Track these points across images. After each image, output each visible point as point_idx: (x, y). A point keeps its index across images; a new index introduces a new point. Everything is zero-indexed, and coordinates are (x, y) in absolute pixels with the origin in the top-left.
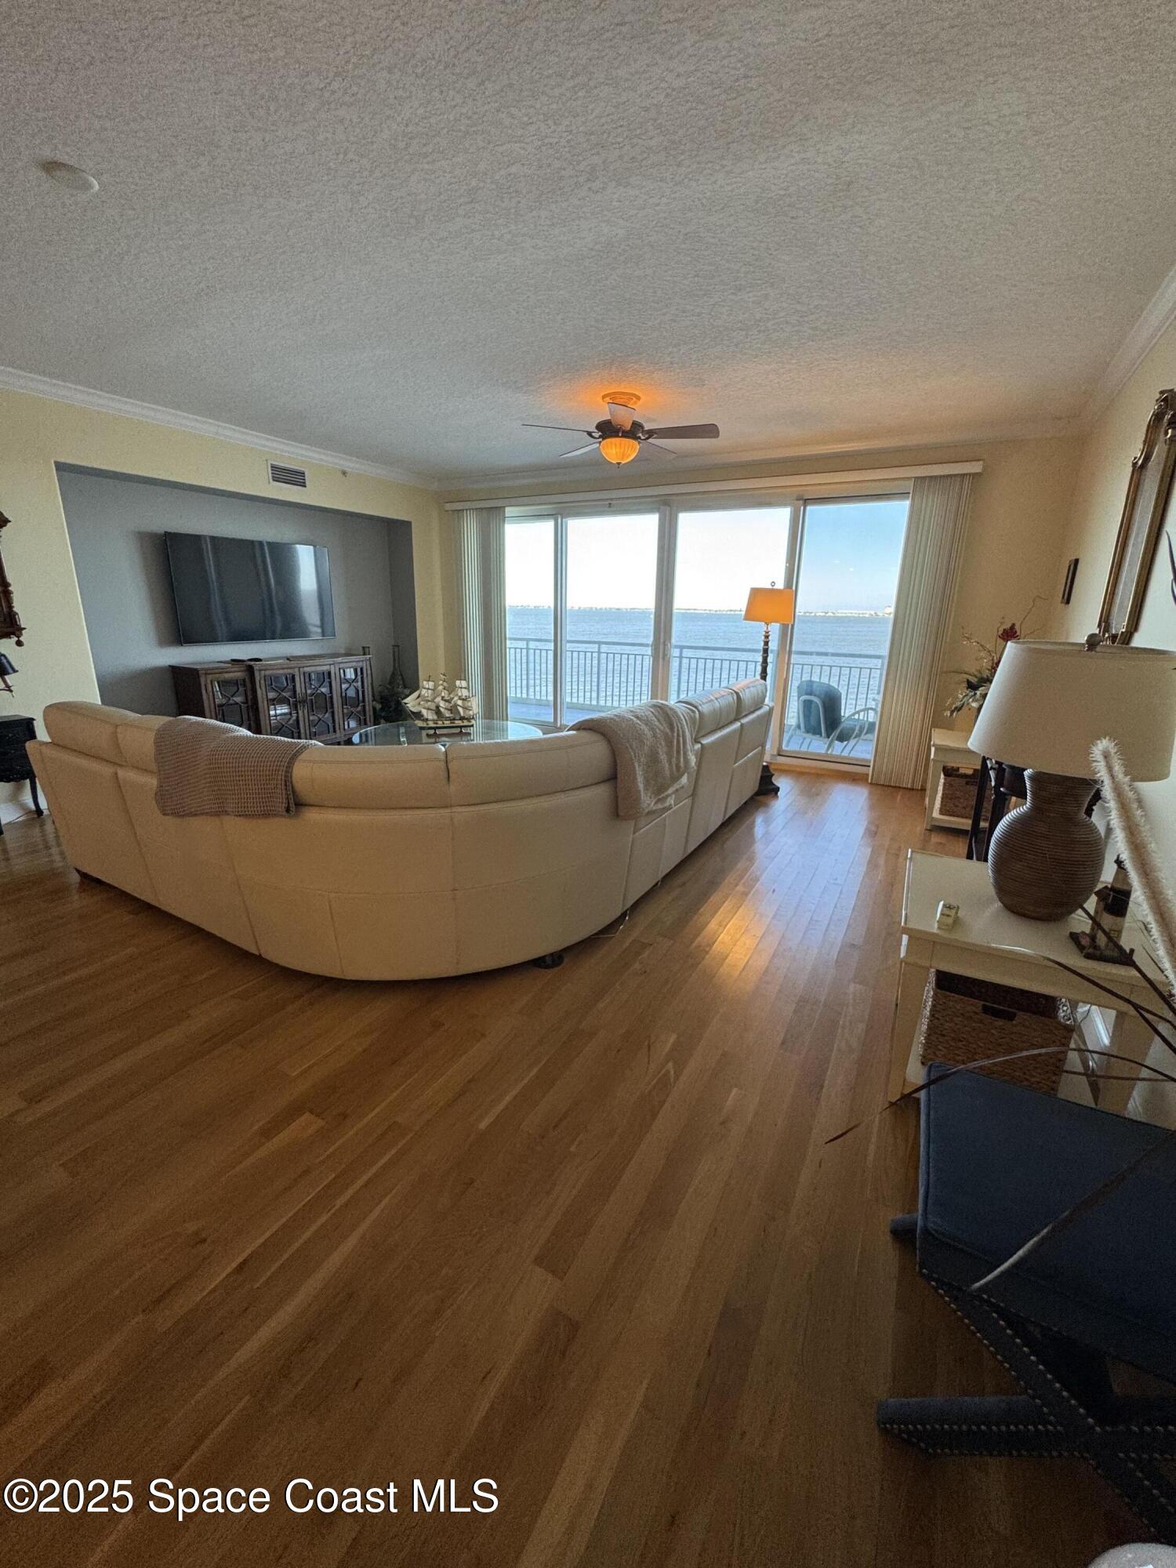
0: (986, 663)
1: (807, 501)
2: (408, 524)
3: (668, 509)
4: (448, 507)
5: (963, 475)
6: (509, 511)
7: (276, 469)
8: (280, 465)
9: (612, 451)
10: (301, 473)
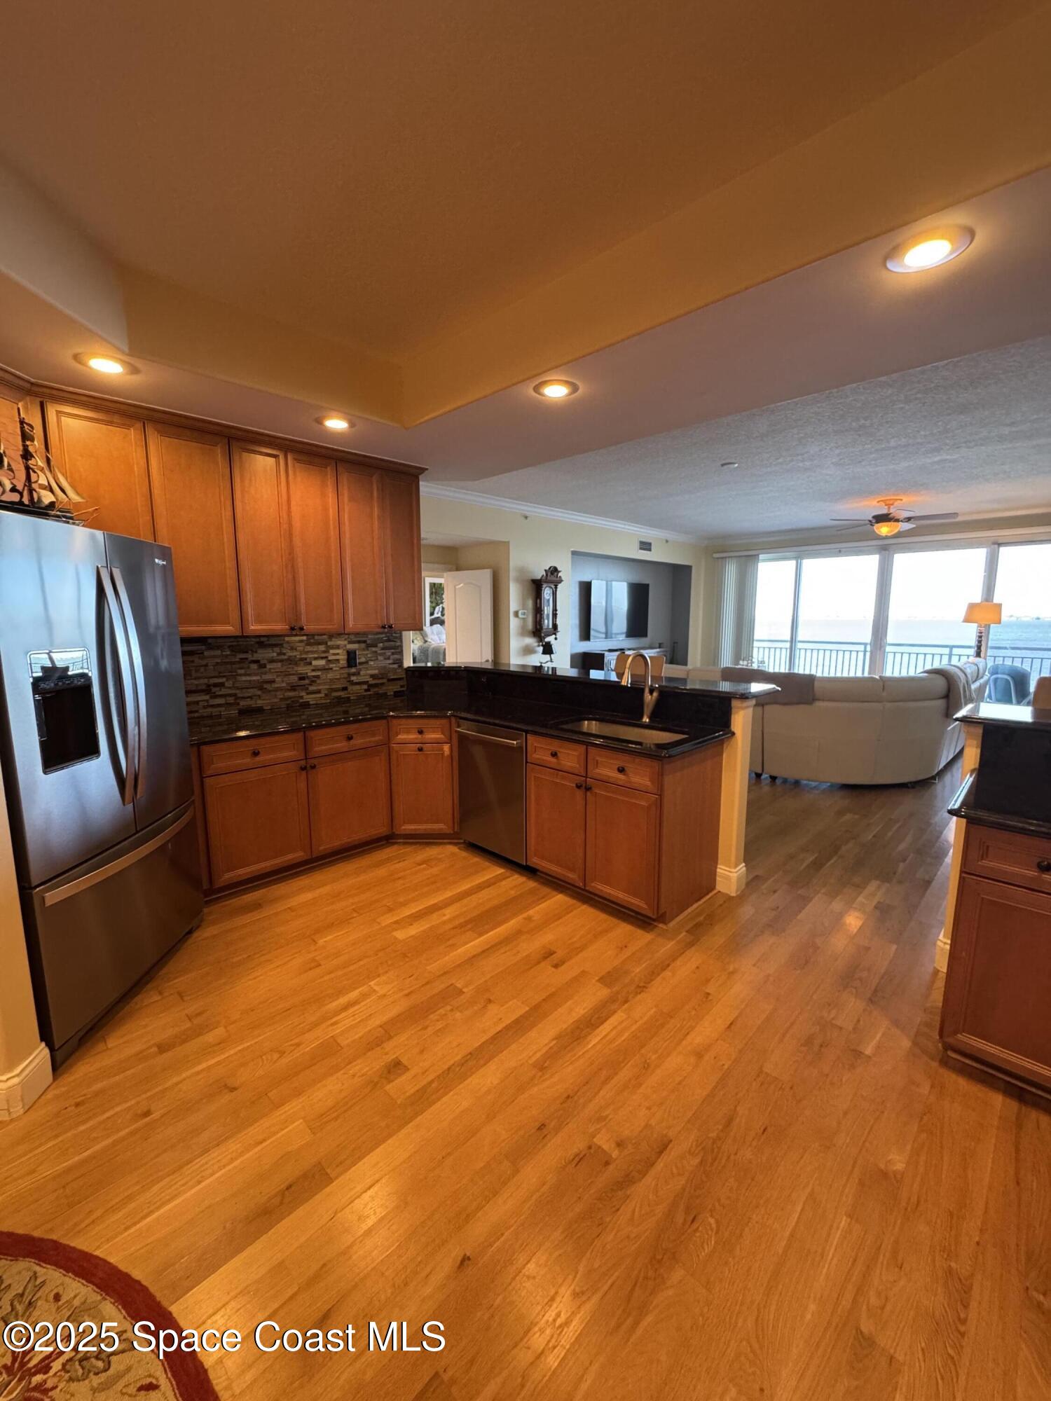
1: (999, 545)
2: (689, 568)
3: (886, 549)
4: (716, 555)
6: (761, 557)
7: (642, 543)
8: (644, 540)
9: (884, 529)
10: (650, 544)
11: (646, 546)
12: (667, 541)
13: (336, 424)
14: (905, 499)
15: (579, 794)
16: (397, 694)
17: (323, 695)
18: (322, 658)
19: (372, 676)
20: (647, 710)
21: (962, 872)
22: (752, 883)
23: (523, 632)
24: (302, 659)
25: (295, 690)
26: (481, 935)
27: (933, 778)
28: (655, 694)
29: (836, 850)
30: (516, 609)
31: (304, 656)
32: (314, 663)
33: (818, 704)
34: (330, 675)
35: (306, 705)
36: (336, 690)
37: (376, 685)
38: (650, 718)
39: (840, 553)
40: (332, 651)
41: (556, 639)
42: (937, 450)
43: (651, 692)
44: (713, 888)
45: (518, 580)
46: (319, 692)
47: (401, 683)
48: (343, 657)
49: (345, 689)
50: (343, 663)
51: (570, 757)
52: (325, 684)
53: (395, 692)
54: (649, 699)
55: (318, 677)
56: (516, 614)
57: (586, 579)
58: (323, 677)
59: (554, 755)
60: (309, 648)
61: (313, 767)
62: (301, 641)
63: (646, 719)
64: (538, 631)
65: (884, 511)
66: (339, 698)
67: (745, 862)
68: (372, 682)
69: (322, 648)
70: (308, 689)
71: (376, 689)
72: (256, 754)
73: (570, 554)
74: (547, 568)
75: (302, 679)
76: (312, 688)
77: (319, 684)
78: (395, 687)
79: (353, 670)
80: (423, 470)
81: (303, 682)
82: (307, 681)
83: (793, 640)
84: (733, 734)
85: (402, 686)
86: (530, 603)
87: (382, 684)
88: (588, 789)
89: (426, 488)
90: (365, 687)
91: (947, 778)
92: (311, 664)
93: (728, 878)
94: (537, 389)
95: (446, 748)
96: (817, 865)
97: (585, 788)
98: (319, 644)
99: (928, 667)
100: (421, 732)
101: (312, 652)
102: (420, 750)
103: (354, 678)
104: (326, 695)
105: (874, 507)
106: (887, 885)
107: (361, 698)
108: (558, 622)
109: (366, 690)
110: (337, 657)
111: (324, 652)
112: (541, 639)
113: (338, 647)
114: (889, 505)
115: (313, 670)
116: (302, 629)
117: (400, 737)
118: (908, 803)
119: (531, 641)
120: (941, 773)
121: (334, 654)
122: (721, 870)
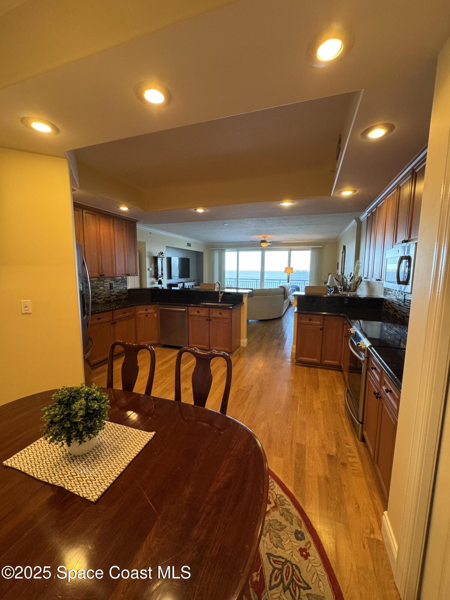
0: (327, 279)
1: (291, 250)
2: (203, 253)
3: (263, 250)
4: (211, 249)
5: (319, 248)
6: (226, 250)
7: (188, 244)
8: (188, 243)
9: (264, 245)
10: (190, 244)
11: (189, 245)
12: (196, 243)
13: (124, 208)
14: (269, 236)
15: (207, 323)
16: (125, 299)
17: (102, 300)
18: (103, 286)
19: (118, 293)
20: (220, 298)
21: (297, 324)
22: (249, 343)
23: (151, 276)
24: (96, 287)
25: (94, 298)
26: (186, 364)
27: (282, 316)
28: (222, 294)
29: (265, 335)
30: (148, 268)
31: (97, 286)
32: (100, 288)
33: (254, 297)
34: (105, 293)
35: (98, 303)
36: (107, 298)
37: (119, 296)
38: (221, 300)
39: (250, 250)
40: (105, 284)
41: (163, 279)
42: (279, 226)
43: (221, 293)
44: (240, 346)
45: (149, 257)
46: (101, 298)
47: (126, 295)
48: (109, 286)
49: (109, 297)
50: (109, 288)
51: (204, 312)
52: (103, 295)
53: (125, 298)
54: (221, 295)
55: (101, 293)
56: (149, 269)
57: (169, 256)
58: (103, 293)
59: (198, 312)
60: (98, 283)
61: (115, 323)
62: (96, 280)
63: (220, 301)
64: (156, 276)
65: (263, 239)
66: (107, 301)
67: (247, 338)
68: (118, 295)
69: (102, 282)
70: (98, 298)
71: (119, 297)
72: (99, 319)
73: (165, 248)
74: (159, 252)
75: (96, 294)
76: (99, 297)
77: (101, 296)
78: (125, 297)
79: (112, 290)
80: (138, 221)
81: (96, 295)
82: (97, 295)
83: (237, 279)
84: (244, 303)
85: (127, 296)
86: (153, 265)
87: (121, 295)
88: (210, 320)
89: (139, 226)
90: (115, 296)
91: (285, 316)
92: (99, 288)
93: (244, 342)
94: (195, 210)
95: (155, 315)
96: (262, 338)
97: (209, 320)
98: (101, 281)
99: (279, 286)
100: (147, 310)
101: (99, 284)
102: (147, 316)
103: (112, 293)
104: (104, 300)
105: (260, 238)
106: (278, 340)
107: (114, 301)
108: (163, 273)
109: (116, 298)
110: (107, 286)
111: (103, 284)
112: (157, 279)
113: (107, 282)
114: (265, 238)
115: (100, 291)
116: (104, 275)
117: (139, 312)
118: (277, 323)
119: (153, 279)
120: (283, 315)
121: (106, 285)
122: (242, 340)
